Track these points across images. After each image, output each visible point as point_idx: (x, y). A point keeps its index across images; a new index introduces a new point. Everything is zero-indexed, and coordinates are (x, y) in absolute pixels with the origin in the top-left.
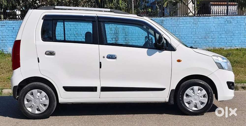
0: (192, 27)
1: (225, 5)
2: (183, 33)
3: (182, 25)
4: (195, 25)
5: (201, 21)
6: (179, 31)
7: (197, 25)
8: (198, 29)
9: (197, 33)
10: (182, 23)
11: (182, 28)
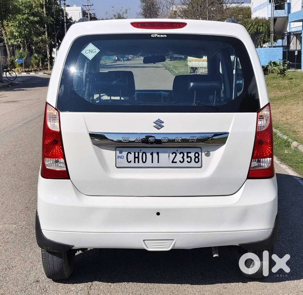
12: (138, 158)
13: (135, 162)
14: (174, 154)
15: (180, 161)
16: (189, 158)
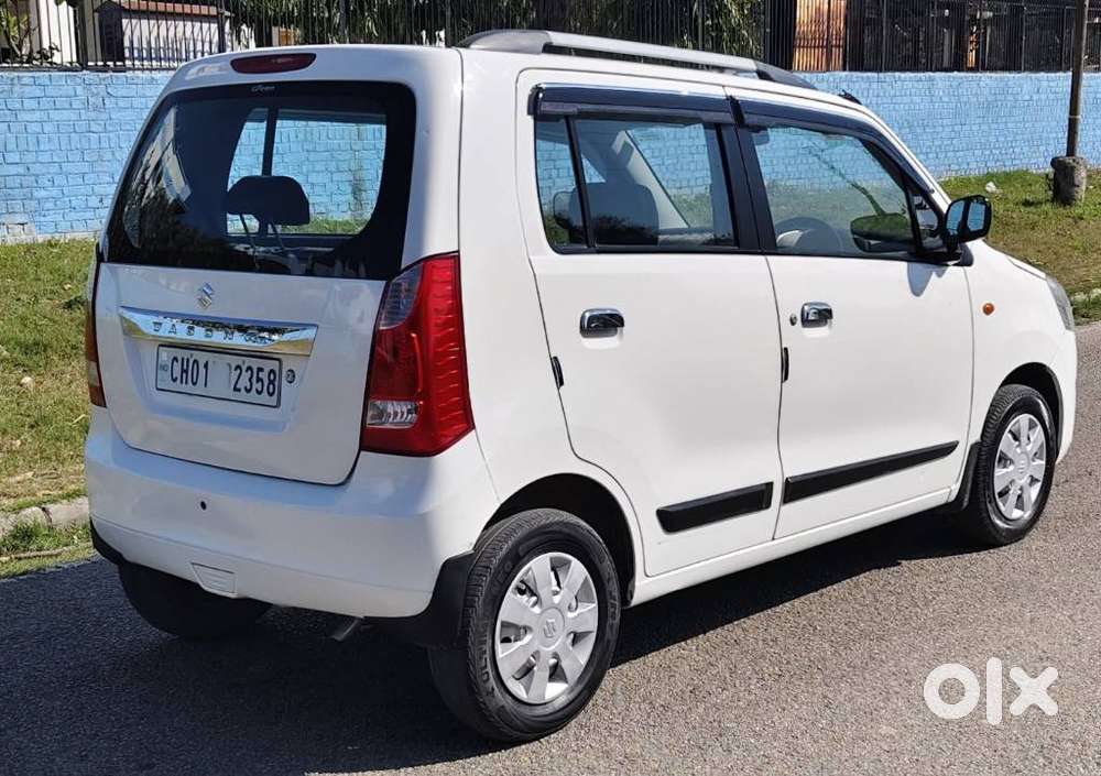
0: (82, 126)
1: (208, 18)
2: (45, 158)
3: (37, 116)
4: (93, 115)
5: (119, 94)
6: (23, 146)
7: (104, 116)
8: (111, 135)
9: (108, 156)
10: (32, 104)
11: (34, 128)
12: (186, 372)
13: (182, 382)
14: (238, 371)
15: (246, 388)
16: (260, 383)
